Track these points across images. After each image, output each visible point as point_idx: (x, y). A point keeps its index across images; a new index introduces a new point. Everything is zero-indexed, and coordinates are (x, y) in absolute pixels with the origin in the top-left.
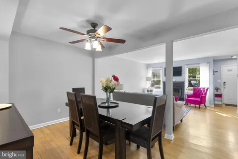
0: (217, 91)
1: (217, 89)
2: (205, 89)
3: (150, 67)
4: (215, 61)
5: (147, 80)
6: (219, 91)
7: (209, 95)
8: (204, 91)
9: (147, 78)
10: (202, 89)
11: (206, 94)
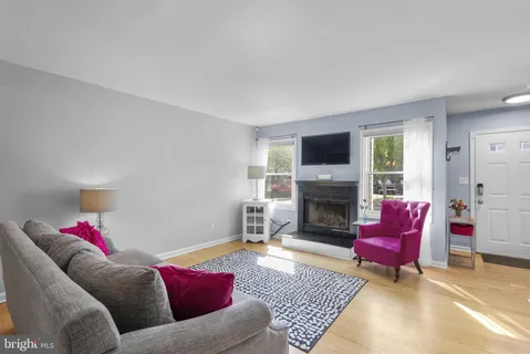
0: (458, 215)
1: (457, 207)
2: (420, 205)
3: (263, 136)
4: (450, 117)
5: (251, 176)
6: (464, 212)
7: (432, 229)
8: (416, 215)
9: (250, 168)
10: (409, 208)
11: (420, 225)
